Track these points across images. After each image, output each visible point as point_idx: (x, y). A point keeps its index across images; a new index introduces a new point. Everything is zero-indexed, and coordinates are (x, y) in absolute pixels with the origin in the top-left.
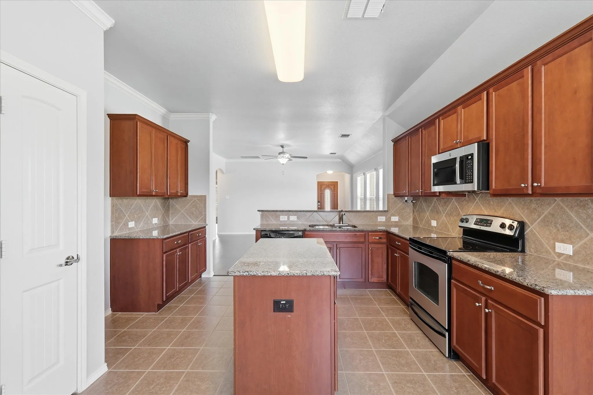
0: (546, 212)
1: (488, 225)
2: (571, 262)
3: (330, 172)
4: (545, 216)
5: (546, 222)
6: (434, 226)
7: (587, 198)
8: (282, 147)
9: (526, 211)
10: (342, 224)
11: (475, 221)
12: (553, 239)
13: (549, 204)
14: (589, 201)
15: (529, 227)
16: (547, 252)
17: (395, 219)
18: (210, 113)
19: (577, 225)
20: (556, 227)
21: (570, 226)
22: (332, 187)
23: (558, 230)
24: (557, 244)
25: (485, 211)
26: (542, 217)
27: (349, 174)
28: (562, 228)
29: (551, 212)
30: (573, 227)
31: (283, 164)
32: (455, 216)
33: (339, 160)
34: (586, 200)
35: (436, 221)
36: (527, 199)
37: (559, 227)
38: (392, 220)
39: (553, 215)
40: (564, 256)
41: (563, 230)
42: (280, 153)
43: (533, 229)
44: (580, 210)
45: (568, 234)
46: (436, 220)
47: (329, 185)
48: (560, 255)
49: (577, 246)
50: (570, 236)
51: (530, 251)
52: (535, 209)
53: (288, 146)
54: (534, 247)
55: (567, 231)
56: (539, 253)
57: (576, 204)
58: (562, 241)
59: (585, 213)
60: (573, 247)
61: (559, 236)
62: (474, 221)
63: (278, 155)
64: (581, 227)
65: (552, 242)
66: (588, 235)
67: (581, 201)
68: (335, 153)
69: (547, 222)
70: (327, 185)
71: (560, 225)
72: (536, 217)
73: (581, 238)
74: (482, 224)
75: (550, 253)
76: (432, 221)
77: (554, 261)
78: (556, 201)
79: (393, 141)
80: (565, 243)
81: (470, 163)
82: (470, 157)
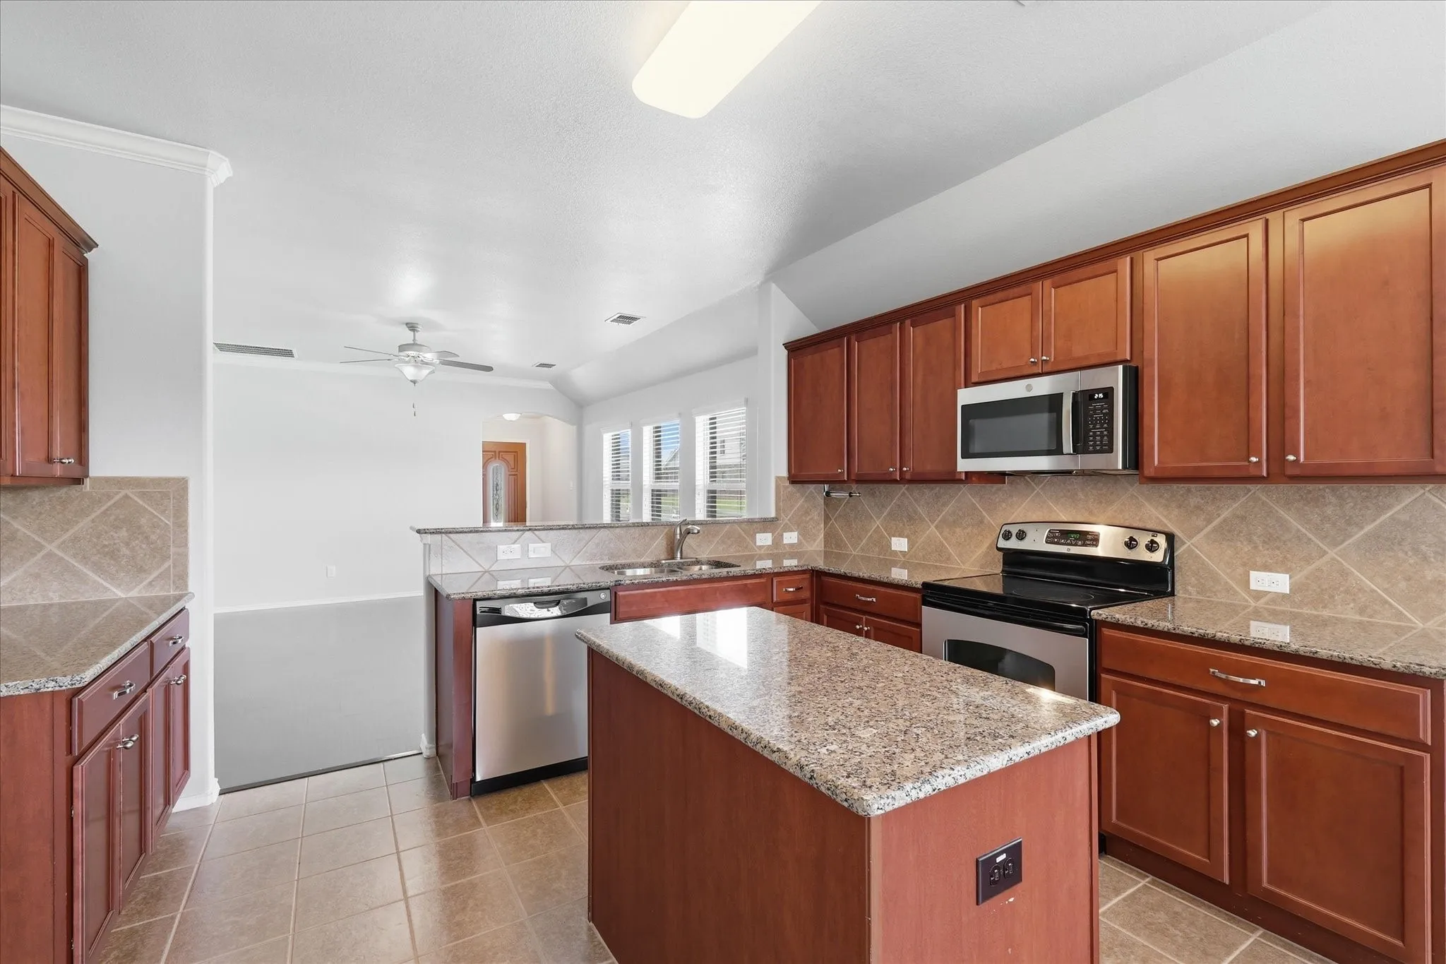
0: (1226, 514)
1: (1088, 542)
2: (1287, 607)
3: (511, 417)
4: (1225, 520)
5: (1226, 533)
6: (901, 552)
7: (1321, 486)
8: (412, 327)
9: (1176, 512)
10: (681, 558)
11: (1047, 537)
12: (1244, 565)
13: (1234, 498)
14: (1327, 490)
15: (1184, 543)
16: (1229, 589)
17: (791, 538)
18: (211, 152)
19: (1299, 537)
20: (1250, 541)
21: (1283, 538)
22: (510, 458)
23: (1256, 547)
24: (1253, 574)
25: (1065, 514)
26: (1215, 523)
27: (573, 424)
28: (1264, 542)
29: (1238, 513)
30: (1290, 540)
31: (414, 382)
32: (968, 525)
33: (548, 386)
34: (1320, 490)
35: (906, 539)
36: (1178, 487)
37: (1258, 542)
38: (784, 542)
39: (1243, 518)
40: (1269, 596)
41: (1267, 546)
42: (402, 348)
43: (1192, 547)
44: (1306, 508)
45: (1279, 554)
46: (907, 537)
47: (499, 452)
48: (1259, 595)
49: (1299, 577)
50: (1285, 557)
51: (1186, 591)
52: (1198, 507)
53: (432, 326)
54: (1196, 582)
55: (1278, 548)
56: (1208, 595)
57: (1297, 497)
58: (1266, 568)
59: (1317, 513)
60: (1290, 578)
61: (1258, 559)
62: (1046, 535)
63: (396, 352)
64: (1310, 539)
65: (1240, 570)
66: (1325, 553)
67: (1310, 492)
68: (550, 366)
69: (1229, 531)
70: (495, 452)
71: (1259, 537)
72: (1200, 523)
73: (1308, 560)
74: (1069, 541)
75: (1236, 592)
76: (894, 540)
77: (1246, 607)
78: (1249, 490)
79: (786, 346)
80: (1270, 571)
81: (1102, 409)
82: (1101, 396)
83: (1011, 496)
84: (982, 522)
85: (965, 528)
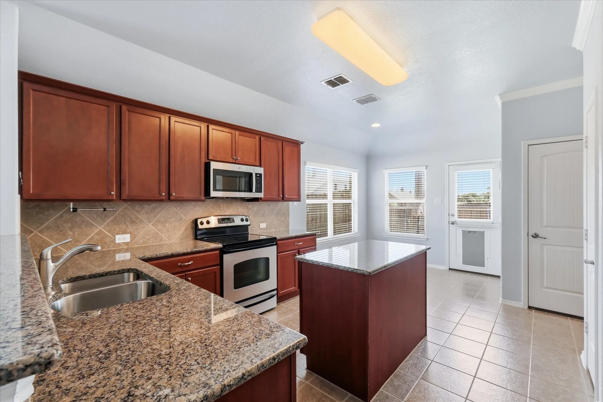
1: (231, 221)
6: (124, 243)
11: (218, 221)
12: (259, 222)
21: (265, 215)
24: (261, 224)
40: (263, 229)
46: (130, 233)
49: (267, 223)
50: (265, 219)
61: (261, 220)
64: (268, 214)
66: (271, 217)
73: (268, 219)
76: (119, 236)
81: (259, 179)
82: (259, 175)
83: (195, 207)
84: (181, 219)
85: (171, 223)
